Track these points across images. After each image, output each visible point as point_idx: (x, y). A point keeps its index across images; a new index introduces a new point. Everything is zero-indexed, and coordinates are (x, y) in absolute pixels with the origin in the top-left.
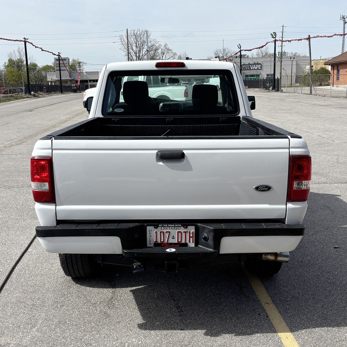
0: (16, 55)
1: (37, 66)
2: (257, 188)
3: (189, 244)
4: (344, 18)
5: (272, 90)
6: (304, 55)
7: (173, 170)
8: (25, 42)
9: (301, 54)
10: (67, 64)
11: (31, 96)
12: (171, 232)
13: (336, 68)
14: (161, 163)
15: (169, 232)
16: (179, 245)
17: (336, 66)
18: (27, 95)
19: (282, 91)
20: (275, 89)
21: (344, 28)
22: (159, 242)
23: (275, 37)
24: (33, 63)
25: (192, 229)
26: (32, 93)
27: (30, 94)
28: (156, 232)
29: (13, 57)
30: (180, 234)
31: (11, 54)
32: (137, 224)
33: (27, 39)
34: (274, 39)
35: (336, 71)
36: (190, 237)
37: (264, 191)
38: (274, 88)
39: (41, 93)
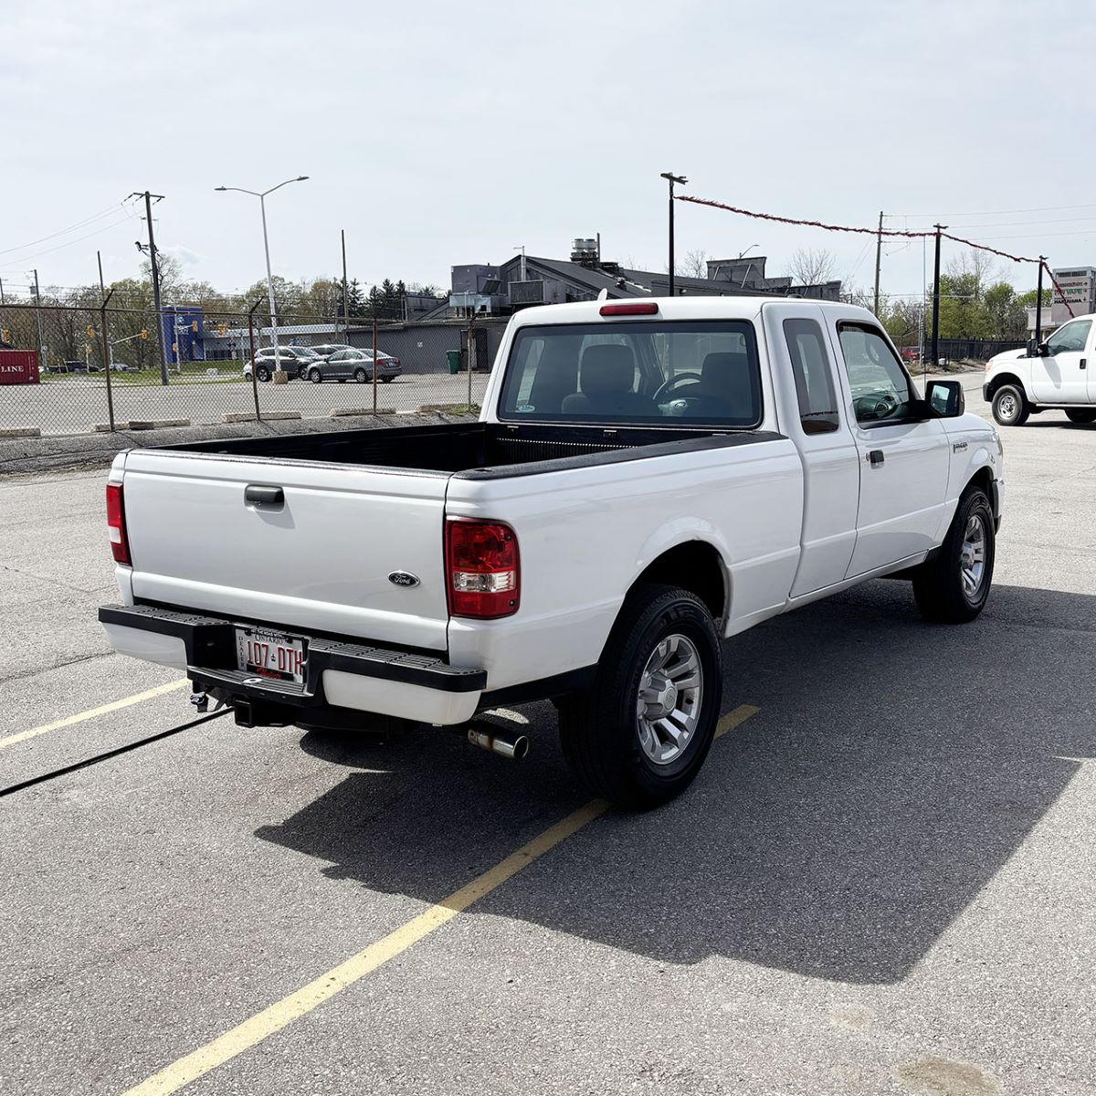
0: (967, 265)
1: (1011, 290)
2: (393, 578)
3: (295, 675)
7: (268, 525)
8: (938, 235)
10: (1086, 284)
11: (937, 369)
12: (270, 647)
14: (252, 509)
15: (267, 646)
16: (280, 676)
18: (929, 367)
22: (254, 664)
24: (1001, 286)
25: (299, 647)
26: (941, 361)
27: (936, 363)
28: (249, 642)
29: (959, 269)
30: (282, 652)
31: (956, 263)
32: (222, 622)
33: (945, 228)
36: (296, 662)
37: (404, 584)
39: (970, 362)
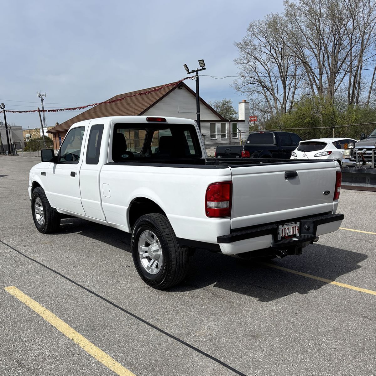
2: (325, 193)
4: (41, 96)
5: (8, 154)
6: (13, 125)
9: (11, 125)
13: (57, 135)
15: (288, 228)
16: (292, 237)
17: (57, 134)
19: (18, 155)
20: (11, 154)
21: (43, 104)
22: (284, 235)
23: (3, 108)
25: (298, 224)
28: (282, 229)
30: (293, 228)
34: (3, 110)
35: (57, 138)
36: (297, 230)
38: (9, 153)
